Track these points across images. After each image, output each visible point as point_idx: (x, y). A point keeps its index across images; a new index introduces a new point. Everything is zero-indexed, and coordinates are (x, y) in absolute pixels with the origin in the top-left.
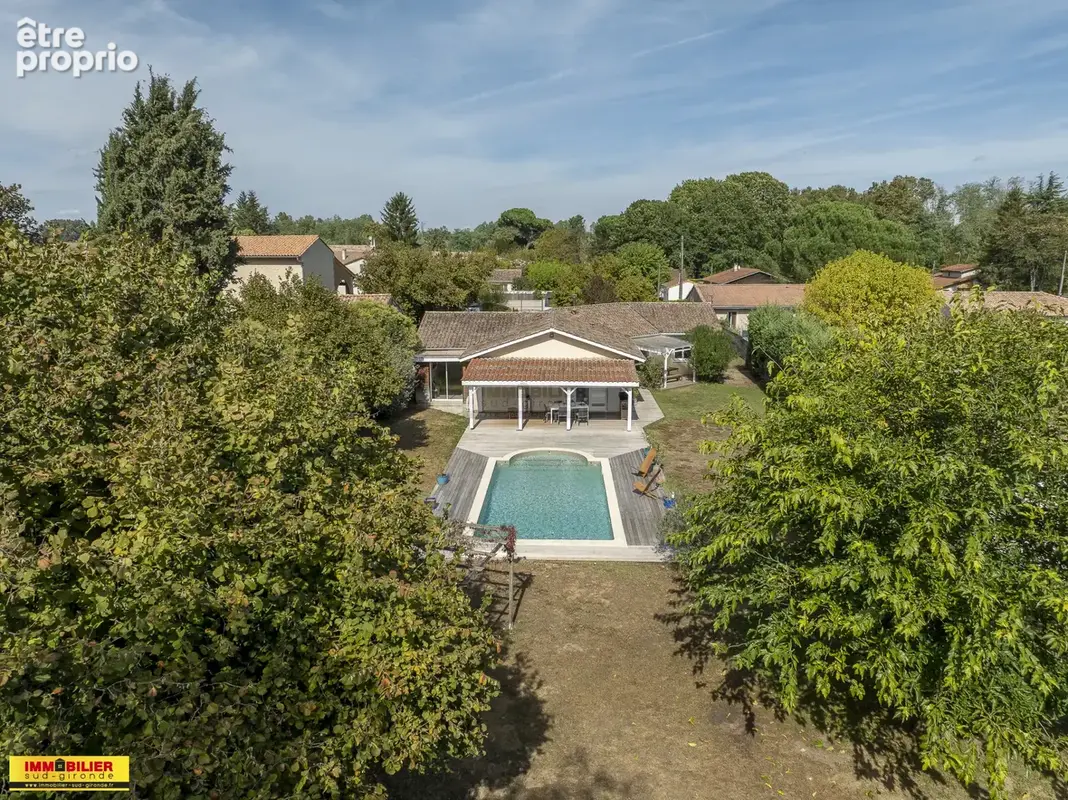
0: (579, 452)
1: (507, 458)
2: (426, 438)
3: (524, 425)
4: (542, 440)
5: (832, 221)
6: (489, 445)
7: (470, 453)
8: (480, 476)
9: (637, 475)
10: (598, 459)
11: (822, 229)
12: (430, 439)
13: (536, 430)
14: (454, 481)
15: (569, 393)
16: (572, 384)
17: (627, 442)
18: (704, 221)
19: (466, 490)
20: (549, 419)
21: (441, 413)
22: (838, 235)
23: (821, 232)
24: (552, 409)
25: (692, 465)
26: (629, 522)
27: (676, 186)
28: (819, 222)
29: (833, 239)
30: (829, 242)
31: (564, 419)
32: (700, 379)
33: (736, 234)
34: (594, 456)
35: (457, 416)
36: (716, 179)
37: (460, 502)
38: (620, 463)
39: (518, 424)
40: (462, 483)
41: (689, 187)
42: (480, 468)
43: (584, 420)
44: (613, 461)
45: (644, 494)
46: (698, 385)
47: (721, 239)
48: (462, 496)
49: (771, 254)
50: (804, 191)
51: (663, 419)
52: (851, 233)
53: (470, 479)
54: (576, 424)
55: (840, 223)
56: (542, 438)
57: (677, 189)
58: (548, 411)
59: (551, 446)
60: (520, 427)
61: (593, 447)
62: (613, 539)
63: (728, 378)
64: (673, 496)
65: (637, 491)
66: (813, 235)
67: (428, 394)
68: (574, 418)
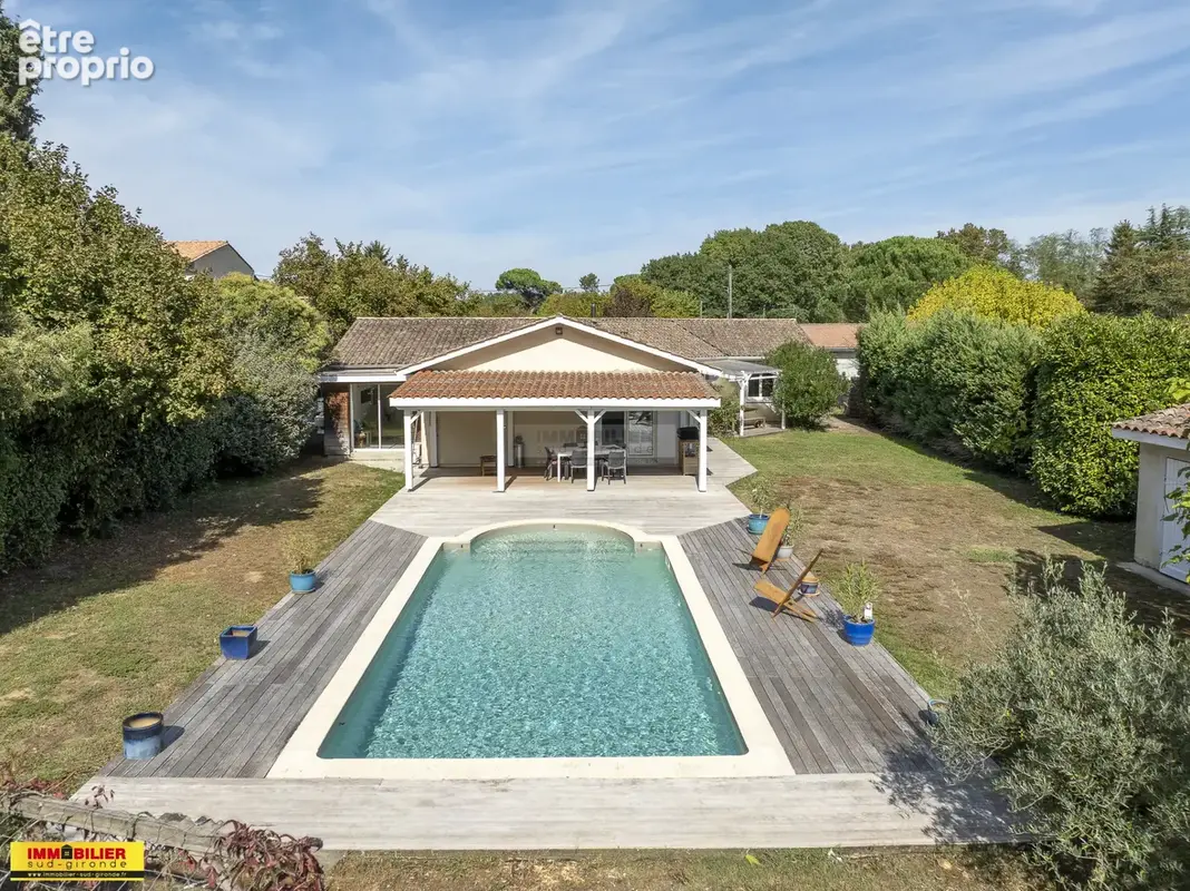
0: (614, 525)
1: (466, 538)
2: (315, 505)
3: (507, 485)
4: (543, 507)
5: (909, 258)
6: (438, 516)
7: (393, 530)
8: (398, 574)
9: (748, 567)
10: (655, 539)
11: (897, 267)
12: (322, 508)
13: (529, 491)
14: (332, 586)
15: (591, 421)
16: (596, 402)
17: (705, 509)
18: (744, 276)
19: (353, 607)
20: (555, 475)
21: (365, 469)
22: (919, 274)
23: (896, 270)
24: (559, 455)
25: (850, 546)
26: (768, 686)
27: (706, 237)
28: (894, 259)
29: (912, 278)
30: (908, 281)
31: (582, 474)
32: (791, 423)
33: (781, 290)
34: (648, 532)
35: (391, 473)
36: (753, 230)
37: (324, 639)
38: (703, 544)
39: (496, 483)
40: (348, 593)
41: (723, 238)
42: (403, 558)
43: (617, 475)
44: (686, 540)
45: (783, 609)
46: (790, 433)
47: (763, 297)
48: (340, 621)
49: (835, 300)
50: (854, 246)
51: (757, 474)
52: (933, 270)
53: (370, 583)
54: (604, 482)
55: (919, 259)
56: (541, 504)
57: (708, 241)
58: (551, 458)
59: (560, 516)
60: (501, 486)
61: (639, 517)
62: (746, 750)
63: (829, 426)
64: (868, 614)
65: (761, 603)
66: (886, 274)
67: (345, 439)
68: (598, 473)
